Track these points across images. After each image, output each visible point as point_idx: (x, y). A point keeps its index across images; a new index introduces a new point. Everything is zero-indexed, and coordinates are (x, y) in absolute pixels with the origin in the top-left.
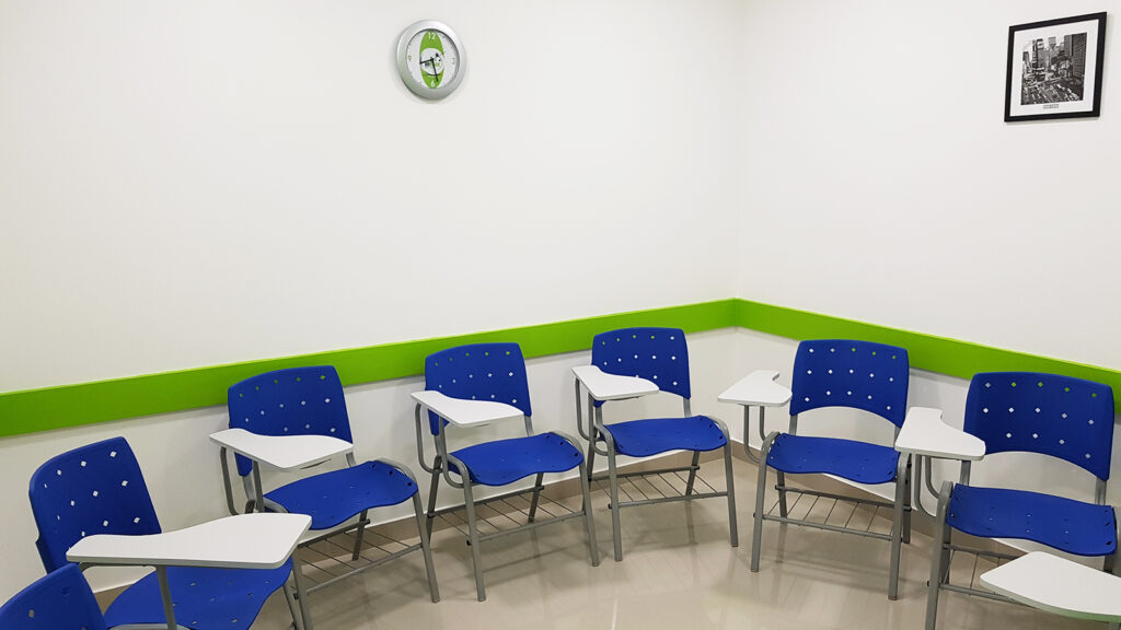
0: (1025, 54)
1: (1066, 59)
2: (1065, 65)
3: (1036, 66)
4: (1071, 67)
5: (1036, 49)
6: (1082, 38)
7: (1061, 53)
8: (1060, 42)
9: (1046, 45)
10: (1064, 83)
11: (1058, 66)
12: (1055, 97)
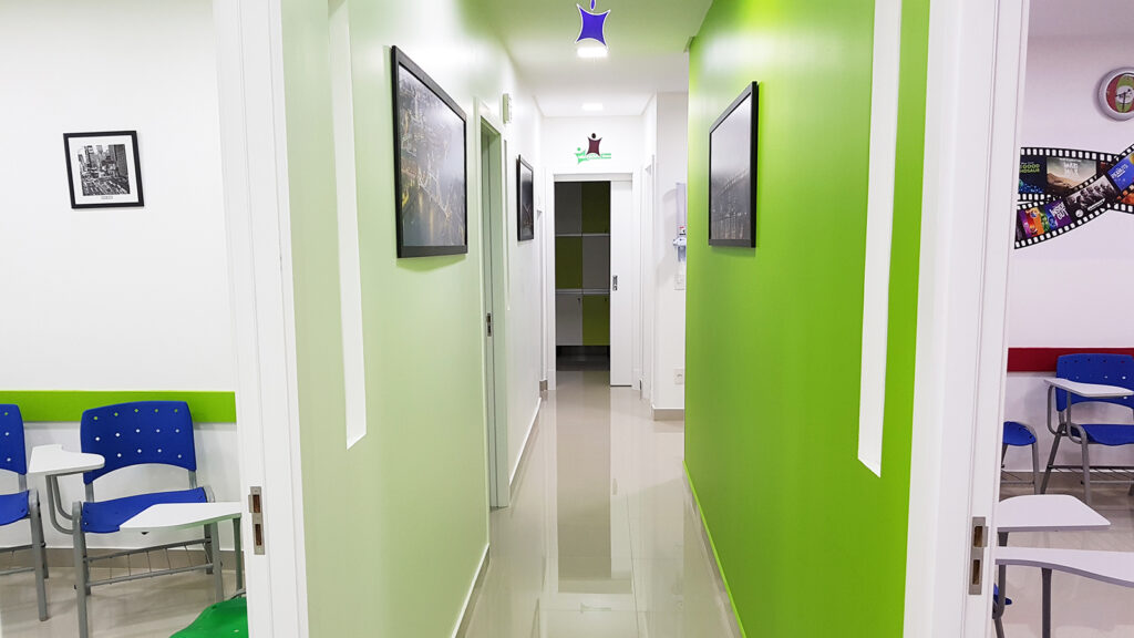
0: (80, 156)
1: (112, 162)
2: (113, 167)
3: (90, 166)
4: (117, 169)
5: (88, 154)
6: (121, 148)
7: (108, 157)
8: (105, 149)
9: (96, 151)
10: (113, 180)
11: (107, 167)
12: (109, 190)
